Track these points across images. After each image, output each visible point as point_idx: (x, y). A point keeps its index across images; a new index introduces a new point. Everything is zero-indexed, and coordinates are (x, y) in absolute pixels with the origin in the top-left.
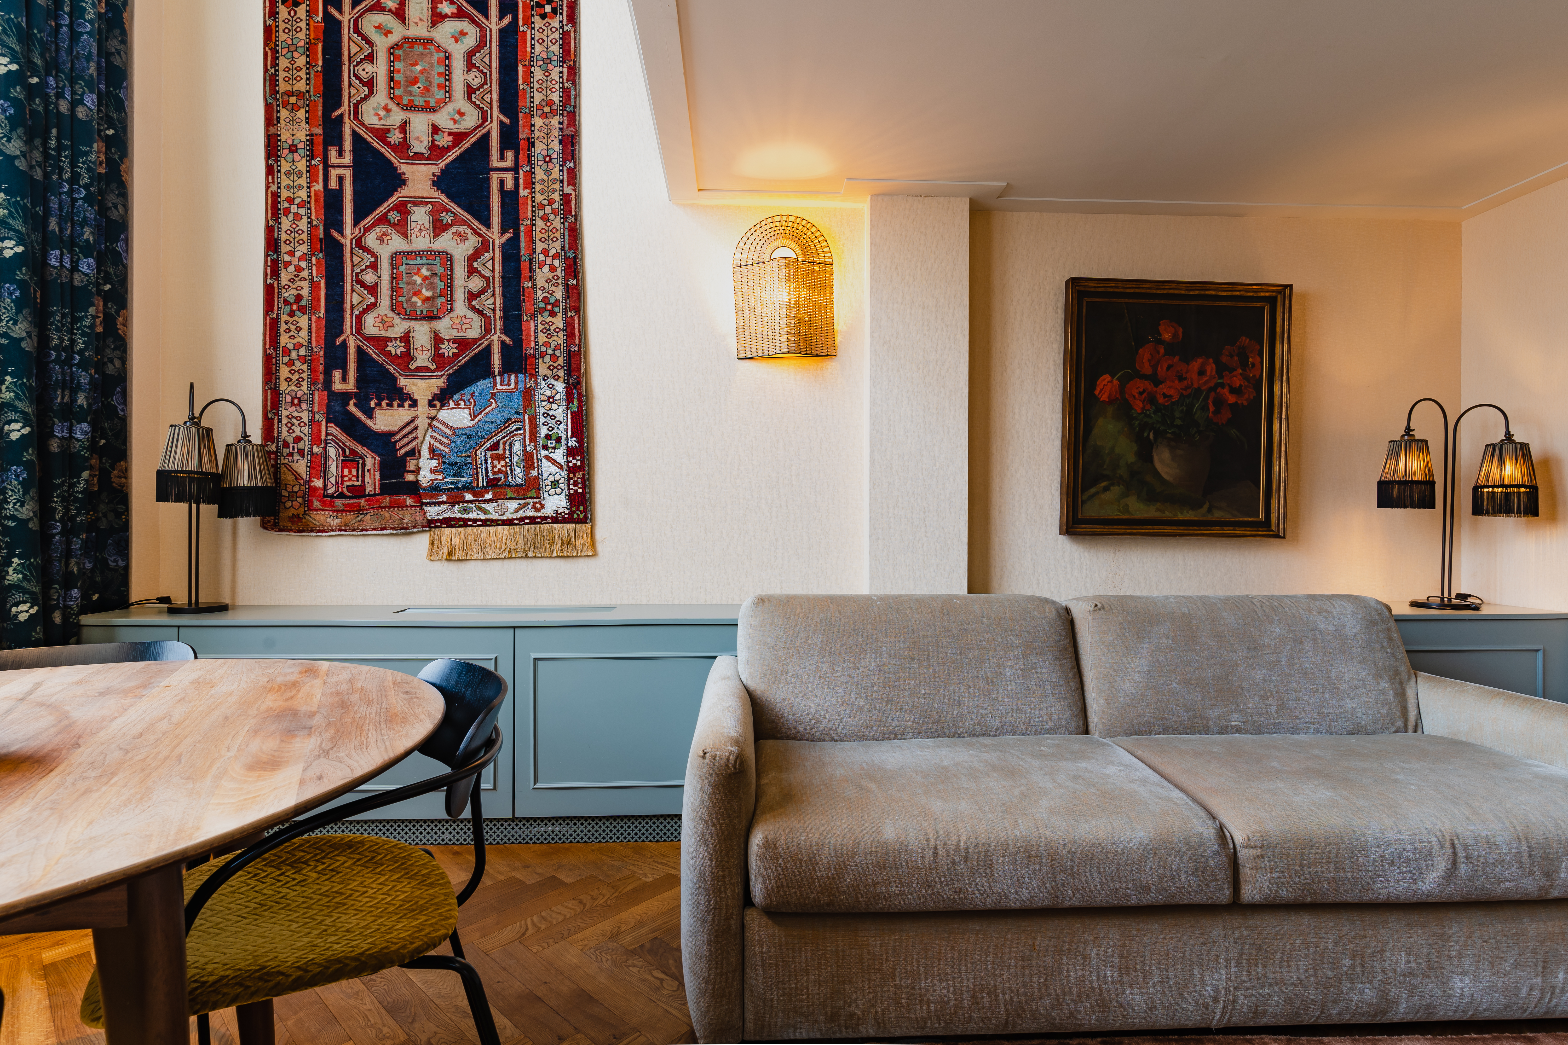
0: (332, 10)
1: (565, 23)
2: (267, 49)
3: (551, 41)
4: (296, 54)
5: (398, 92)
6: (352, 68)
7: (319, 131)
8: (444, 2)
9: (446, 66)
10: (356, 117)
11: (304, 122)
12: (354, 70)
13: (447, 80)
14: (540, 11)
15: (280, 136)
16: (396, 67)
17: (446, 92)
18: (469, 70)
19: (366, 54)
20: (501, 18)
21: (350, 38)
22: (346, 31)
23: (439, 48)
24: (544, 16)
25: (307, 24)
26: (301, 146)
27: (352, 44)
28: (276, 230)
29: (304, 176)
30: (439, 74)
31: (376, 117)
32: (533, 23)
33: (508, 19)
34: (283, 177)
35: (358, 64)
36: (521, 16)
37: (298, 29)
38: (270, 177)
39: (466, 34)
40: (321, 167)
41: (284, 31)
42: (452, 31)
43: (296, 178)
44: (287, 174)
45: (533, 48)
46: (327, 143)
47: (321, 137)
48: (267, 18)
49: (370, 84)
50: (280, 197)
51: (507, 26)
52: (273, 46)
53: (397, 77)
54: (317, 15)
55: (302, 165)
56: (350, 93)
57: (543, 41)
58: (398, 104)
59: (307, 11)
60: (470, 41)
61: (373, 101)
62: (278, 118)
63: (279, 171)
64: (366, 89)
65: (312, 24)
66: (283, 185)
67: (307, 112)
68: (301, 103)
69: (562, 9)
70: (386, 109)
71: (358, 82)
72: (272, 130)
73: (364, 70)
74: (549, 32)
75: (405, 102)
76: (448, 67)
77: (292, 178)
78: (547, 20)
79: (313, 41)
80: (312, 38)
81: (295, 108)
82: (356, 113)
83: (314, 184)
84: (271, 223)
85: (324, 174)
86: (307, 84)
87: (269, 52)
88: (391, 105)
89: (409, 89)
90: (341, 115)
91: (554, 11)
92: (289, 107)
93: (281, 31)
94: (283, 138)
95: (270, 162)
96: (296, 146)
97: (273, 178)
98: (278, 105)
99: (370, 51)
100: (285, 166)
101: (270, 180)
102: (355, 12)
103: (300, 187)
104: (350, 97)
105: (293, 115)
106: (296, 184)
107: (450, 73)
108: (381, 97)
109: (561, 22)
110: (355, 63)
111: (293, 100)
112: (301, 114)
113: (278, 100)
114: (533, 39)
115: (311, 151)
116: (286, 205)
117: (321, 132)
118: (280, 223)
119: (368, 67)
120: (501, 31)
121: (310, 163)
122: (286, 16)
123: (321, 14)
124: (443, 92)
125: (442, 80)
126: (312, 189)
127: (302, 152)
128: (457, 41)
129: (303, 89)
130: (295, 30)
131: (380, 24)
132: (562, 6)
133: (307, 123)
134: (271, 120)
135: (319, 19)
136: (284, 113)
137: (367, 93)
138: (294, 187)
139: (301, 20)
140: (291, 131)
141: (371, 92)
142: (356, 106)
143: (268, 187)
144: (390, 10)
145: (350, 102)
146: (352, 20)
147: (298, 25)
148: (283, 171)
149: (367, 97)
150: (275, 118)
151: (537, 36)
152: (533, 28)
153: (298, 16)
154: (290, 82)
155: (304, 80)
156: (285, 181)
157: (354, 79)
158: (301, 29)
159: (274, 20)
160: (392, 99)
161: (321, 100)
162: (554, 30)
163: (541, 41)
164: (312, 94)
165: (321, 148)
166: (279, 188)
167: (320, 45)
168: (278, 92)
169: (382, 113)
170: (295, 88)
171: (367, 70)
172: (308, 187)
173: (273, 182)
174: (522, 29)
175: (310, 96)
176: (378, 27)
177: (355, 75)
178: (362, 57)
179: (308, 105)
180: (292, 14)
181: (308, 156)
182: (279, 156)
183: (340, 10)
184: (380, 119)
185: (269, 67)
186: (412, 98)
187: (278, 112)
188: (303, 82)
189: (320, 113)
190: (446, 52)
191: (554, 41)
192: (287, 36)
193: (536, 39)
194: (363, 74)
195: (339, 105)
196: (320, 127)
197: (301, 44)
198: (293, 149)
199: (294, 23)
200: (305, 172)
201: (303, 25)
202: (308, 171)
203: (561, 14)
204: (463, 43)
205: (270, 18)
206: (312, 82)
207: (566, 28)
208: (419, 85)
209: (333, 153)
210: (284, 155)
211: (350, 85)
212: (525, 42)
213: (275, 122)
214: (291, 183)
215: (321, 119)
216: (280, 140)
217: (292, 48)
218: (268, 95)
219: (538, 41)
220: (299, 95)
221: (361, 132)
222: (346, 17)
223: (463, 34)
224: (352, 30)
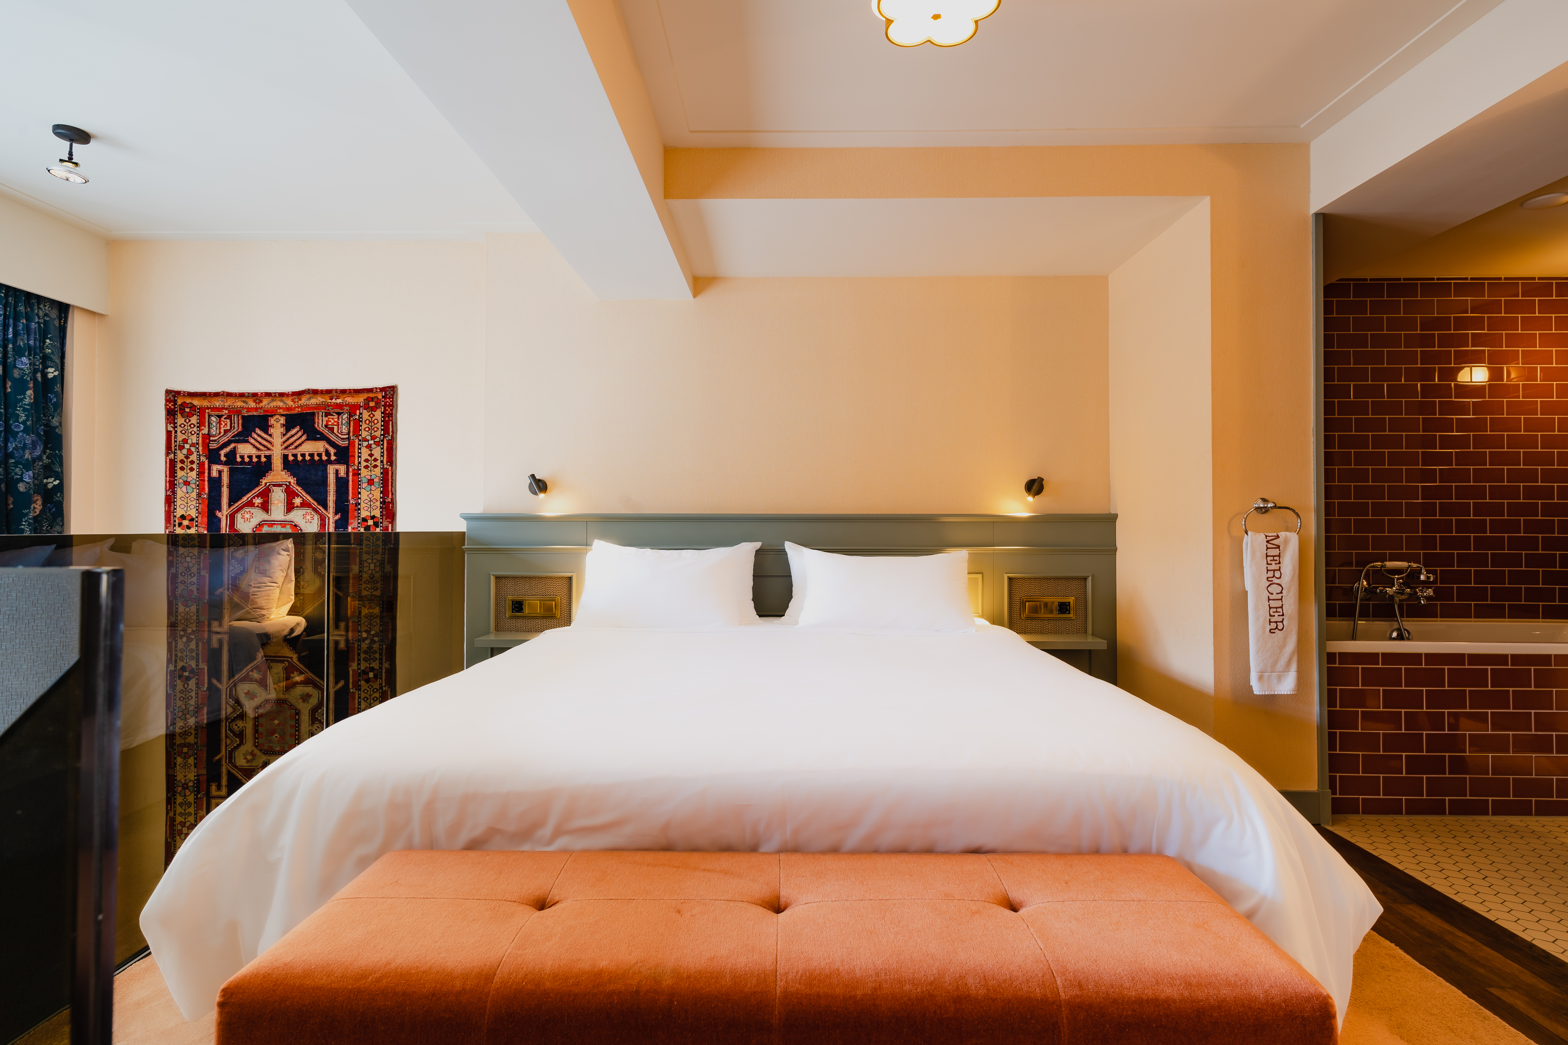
0: (215, 681)
1: (384, 684)
2: (168, 711)
3: (373, 699)
4: (188, 716)
5: (261, 741)
6: (228, 724)
7: (204, 772)
8: (295, 672)
9: (296, 720)
10: (230, 761)
11: (193, 767)
12: (229, 725)
13: (296, 731)
14: (365, 677)
15: (176, 776)
16: (260, 721)
17: (296, 739)
18: (313, 723)
19: (238, 713)
20: (336, 683)
21: (227, 702)
22: (224, 696)
23: (291, 706)
24: (368, 681)
25: (196, 694)
26: (191, 784)
27: (228, 706)
28: (173, 846)
29: (193, 806)
30: (291, 726)
31: (245, 761)
32: (360, 686)
33: (341, 684)
34: (178, 807)
35: (232, 721)
36: (351, 681)
37: (190, 698)
38: (169, 806)
39: (311, 695)
40: (205, 799)
41: (180, 699)
42: (301, 693)
43: (187, 807)
44: (181, 804)
45: (360, 705)
46: (209, 781)
47: (205, 777)
48: (168, 689)
49: (241, 735)
50: (175, 821)
51: (341, 688)
52: (172, 709)
53: (261, 729)
54: (204, 686)
55: (191, 798)
56: (226, 742)
57: (367, 699)
58: (261, 750)
59: (197, 684)
60: (314, 701)
61: (243, 749)
62: (175, 764)
63: (175, 803)
64: (237, 739)
65: (200, 693)
66: (178, 812)
67: (195, 759)
68: (191, 752)
69: (382, 675)
70: (252, 753)
71: (232, 734)
72: (171, 772)
73: (236, 725)
74: (372, 692)
75: (266, 748)
76: (298, 721)
77: (184, 808)
78: (371, 683)
79: (200, 706)
80: (199, 703)
81: (186, 757)
82: (231, 758)
83: (200, 811)
84: (169, 840)
85: (207, 803)
86: (195, 738)
87: (169, 713)
88: (256, 751)
89: (270, 738)
90: (220, 760)
91: (376, 677)
92: (183, 755)
93: (178, 699)
94: (178, 778)
95: (169, 795)
96: (187, 784)
97: (171, 807)
98: (175, 754)
99: (241, 711)
100: (179, 799)
101: (169, 809)
102: (230, 683)
103: (190, 814)
104: (226, 746)
105: (185, 761)
106: (187, 811)
107: (299, 725)
108: (248, 746)
109: (381, 684)
110: (230, 720)
111: (185, 750)
112: (191, 761)
113: (175, 750)
114: (359, 698)
115: (198, 787)
116: (179, 827)
117: (205, 773)
118: (175, 841)
119: (240, 724)
120: (337, 693)
121: (197, 797)
122: (181, 688)
123: (206, 686)
124: (294, 739)
125: (293, 731)
126: (198, 815)
127: (191, 789)
128: (304, 702)
129: (192, 742)
130: (188, 698)
131: (249, 691)
132: (382, 672)
133: (195, 767)
134: (170, 764)
135: (205, 689)
136: (179, 760)
137: (238, 743)
138: (185, 814)
139: (192, 691)
140: (184, 774)
141: (242, 743)
142: (231, 752)
143: (167, 813)
144: (256, 681)
145: (226, 750)
146: (228, 689)
147: (190, 694)
148: (178, 802)
149: (238, 746)
150: (173, 763)
151: (363, 695)
152: (360, 690)
153: (189, 687)
154: (184, 737)
155: (193, 735)
156: (179, 810)
157: (229, 732)
158: (192, 697)
159: (173, 691)
160: (256, 746)
161: (205, 748)
162: (375, 690)
163: (365, 699)
164: (199, 745)
165: (205, 785)
166: (175, 815)
167: (206, 708)
168: (175, 744)
169: (249, 757)
170: (187, 741)
171: (238, 725)
172: (195, 814)
173: (171, 810)
174: (352, 691)
175: (197, 747)
176: (247, 693)
177: (230, 729)
178: (235, 716)
179: (196, 754)
180: (186, 686)
181: (195, 791)
182: (175, 792)
183: (219, 680)
184: (248, 761)
185: (169, 725)
186: (272, 745)
187: (175, 758)
188: (193, 737)
189: (205, 759)
190: (296, 710)
191: (375, 699)
192: (182, 703)
193: (362, 697)
194: (236, 728)
195: (219, 751)
196: (205, 769)
197: (192, 708)
198: (185, 786)
199: (187, 693)
200: (193, 803)
201: (193, 694)
202: (195, 803)
203: (381, 678)
204: (308, 702)
205: (170, 689)
206: (200, 735)
207: (384, 689)
208: (276, 735)
209: (214, 787)
210: (179, 791)
211: (227, 737)
212: (354, 699)
213: (173, 766)
214: (183, 811)
215: (205, 763)
216: (176, 780)
217: (185, 712)
218: (168, 745)
219: (363, 699)
220: (189, 746)
221: (234, 772)
222: (223, 686)
223: (309, 696)
224: (228, 696)
